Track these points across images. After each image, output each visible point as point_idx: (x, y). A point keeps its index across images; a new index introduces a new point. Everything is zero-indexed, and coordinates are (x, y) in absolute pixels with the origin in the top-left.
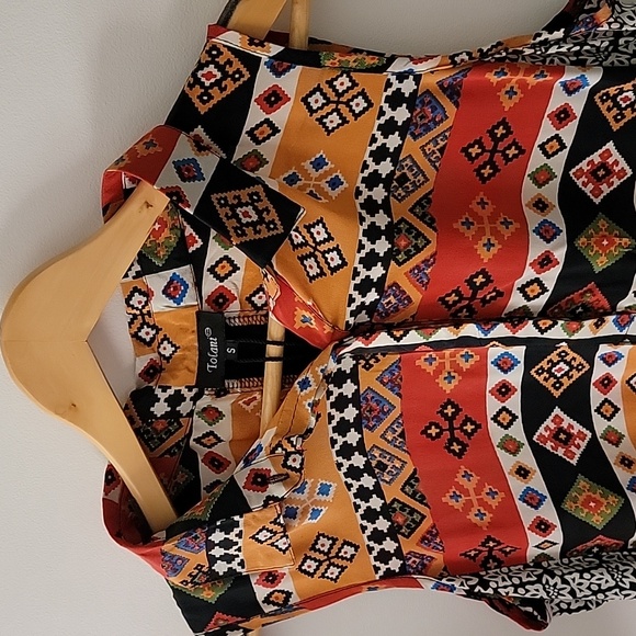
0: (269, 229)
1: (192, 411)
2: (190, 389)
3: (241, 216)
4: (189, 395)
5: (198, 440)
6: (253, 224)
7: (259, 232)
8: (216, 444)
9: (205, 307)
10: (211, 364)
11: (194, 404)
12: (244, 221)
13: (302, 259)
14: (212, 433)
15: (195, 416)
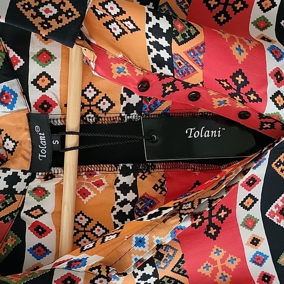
0: (68, 17)
1: (25, 190)
2: (25, 172)
3: (44, 13)
4: (24, 177)
5: (27, 213)
6: (55, 17)
7: (61, 21)
8: (41, 215)
9: (34, 110)
10: (41, 154)
11: (27, 185)
12: (47, 16)
13: (107, 24)
14: (39, 207)
15: (27, 195)
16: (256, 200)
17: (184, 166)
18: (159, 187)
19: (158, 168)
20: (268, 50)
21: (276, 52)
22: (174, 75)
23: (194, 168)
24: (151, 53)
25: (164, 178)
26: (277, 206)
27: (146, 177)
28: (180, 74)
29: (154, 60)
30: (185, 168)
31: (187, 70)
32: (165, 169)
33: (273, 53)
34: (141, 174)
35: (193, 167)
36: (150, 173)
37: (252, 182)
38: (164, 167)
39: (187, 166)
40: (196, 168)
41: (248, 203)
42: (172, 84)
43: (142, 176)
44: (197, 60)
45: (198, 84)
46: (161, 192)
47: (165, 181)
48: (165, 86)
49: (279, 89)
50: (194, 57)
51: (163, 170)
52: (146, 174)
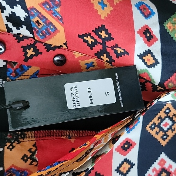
16: (132, 165)
17: (59, 134)
18: (29, 158)
19: (29, 137)
20: (135, 6)
21: (144, 9)
22: (34, 36)
23: (69, 136)
24: (4, 11)
25: (36, 147)
26: (155, 169)
27: (14, 147)
28: (40, 36)
29: (8, 19)
30: (59, 136)
31: (47, 30)
32: (37, 137)
33: (140, 10)
34: (8, 144)
35: (68, 134)
36: (19, 143)
37: (127, 146)
38: (36, 136)
39: (61, 133)
40: (71, 135)
41: (124, 168)
42: (33, 46)
43: (10, 146)
44: (55, 13)
45: (61, 46)
46: (31, 162)
47: (36, 150)
48: (25, 48)
49: (150, 48)
50: (51, 10)
51: (35, 139)
52: (14, 144)
